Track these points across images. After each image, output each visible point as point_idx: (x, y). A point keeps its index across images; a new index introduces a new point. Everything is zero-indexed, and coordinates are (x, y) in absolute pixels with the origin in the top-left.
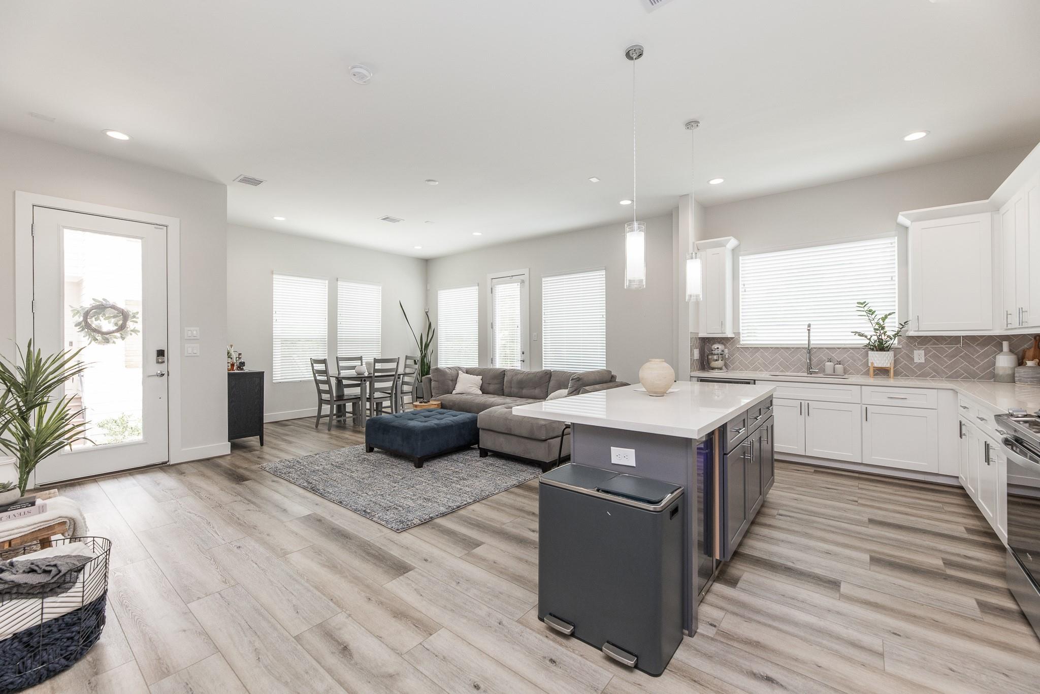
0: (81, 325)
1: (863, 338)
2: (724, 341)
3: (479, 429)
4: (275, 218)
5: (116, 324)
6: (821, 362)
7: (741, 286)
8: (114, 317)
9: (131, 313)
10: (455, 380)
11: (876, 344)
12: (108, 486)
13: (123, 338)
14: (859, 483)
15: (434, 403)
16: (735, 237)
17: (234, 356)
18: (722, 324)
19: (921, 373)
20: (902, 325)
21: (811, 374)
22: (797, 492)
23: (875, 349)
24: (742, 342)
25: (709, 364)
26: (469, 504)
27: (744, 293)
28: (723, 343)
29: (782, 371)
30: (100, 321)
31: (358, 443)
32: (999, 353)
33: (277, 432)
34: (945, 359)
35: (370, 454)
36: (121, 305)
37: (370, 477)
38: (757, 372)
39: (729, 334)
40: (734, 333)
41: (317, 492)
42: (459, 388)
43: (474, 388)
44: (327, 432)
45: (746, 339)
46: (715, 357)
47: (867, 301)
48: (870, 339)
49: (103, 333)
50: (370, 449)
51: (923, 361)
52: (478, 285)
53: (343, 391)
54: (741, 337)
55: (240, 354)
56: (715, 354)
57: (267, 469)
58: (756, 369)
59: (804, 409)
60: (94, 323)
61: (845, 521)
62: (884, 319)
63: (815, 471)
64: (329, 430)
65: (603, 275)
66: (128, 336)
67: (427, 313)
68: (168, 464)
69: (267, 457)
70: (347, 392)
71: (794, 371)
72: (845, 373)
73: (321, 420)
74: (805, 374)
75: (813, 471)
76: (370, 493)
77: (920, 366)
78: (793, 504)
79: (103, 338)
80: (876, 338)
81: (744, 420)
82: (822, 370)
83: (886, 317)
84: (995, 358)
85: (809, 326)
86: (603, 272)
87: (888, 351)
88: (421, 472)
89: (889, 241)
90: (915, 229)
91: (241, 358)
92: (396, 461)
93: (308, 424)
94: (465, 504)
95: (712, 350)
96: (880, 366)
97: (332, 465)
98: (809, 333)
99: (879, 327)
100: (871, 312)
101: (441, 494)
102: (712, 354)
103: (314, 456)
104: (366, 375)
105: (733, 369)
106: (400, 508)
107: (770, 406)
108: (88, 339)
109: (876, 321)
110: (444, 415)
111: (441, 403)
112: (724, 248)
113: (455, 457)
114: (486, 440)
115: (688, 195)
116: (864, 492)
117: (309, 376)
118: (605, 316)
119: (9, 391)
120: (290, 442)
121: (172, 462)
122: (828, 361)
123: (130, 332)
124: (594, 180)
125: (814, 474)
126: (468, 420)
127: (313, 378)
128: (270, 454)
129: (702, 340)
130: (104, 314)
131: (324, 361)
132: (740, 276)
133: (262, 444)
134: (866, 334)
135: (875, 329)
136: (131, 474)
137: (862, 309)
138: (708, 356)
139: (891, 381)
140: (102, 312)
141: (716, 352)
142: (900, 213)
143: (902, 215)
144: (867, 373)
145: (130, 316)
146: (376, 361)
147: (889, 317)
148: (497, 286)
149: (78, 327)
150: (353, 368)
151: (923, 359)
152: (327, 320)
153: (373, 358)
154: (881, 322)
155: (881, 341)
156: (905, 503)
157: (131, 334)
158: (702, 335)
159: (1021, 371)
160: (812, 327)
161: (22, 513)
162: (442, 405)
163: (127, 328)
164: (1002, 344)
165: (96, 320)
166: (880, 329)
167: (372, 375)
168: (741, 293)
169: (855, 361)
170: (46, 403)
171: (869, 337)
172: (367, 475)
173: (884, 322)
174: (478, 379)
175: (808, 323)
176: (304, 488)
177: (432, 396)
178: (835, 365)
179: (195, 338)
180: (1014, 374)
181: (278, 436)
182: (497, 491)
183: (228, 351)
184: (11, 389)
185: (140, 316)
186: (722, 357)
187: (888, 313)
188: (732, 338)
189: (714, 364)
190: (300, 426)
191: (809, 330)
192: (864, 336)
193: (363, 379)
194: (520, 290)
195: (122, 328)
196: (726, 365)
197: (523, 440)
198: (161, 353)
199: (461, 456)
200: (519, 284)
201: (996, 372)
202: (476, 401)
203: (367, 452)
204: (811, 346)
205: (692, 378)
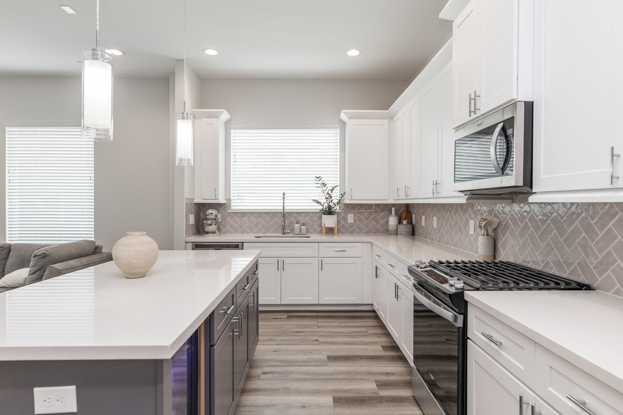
1: (319, 204)
2: (217, 206)
6: (291, 223)
7: (232, 157)
11: (327, 209)
14: (317, 322)
16: (228, 111)
18: (216, 190)
19: (352, 230)
20: (342, 195)
21: (284, 234)
22: (276, 343)
23: (326, 213)
24: (232, 208)
25: (204, 229)
27: (235, 163)
28: (216, 209)
29: (264, 233)
32: (390, 216)
34: (364, 220)
38: (245, 234)
39: (222, 200)
40: (226, 199)
45: (236, 205)
46: (209, 222)
47: (322, 176)
48: (323, 206)
51: (352, 222)
54: (232, 203)
56: (209, 219)
58: (244, 232)
59: (281, 265)
61: (312, 364)
62: (332, 190)
63: (288, 316)
71: (272, 233)
72: (307, 232)
74: (281, 235)
75: (286, 317)
77: (351, 225)
78: (274, 356)
80: (326, 204)
81: (233, 295)
82: (292, 231)
83: (333, 189)
84: (388, 219)
85: (284, 194)
87: (334, 215)
89: (334, 132)
90: (350, 124)
95: (207, 216)
96: (329, 226)
98: (284, 200)
99: (329, 197)
100: (324, 185)
102: (207, 219)
105: (225, 233)
107: (256, 270)
109: (327, 191)
112: (218, 119)
116: (322, 329)
118: (93, 178)
122: (296, 224)
124: (69, 10)
125: (287, 320)
129: (197, 206)
132: (232, 147)
134: (321, 201)
135: (326, 198)
137: (318, 182)
138: (202, 220)
139: (336, 238)
141: (210, 217)
142: (343, 111)
143: (344, 113)
144: (321, 232)
147: (335, 189)
151: (353, 220)
154: (330, 192)
155: (330, 207)
156: (346, 333)
158: (197, 201)
159: (401, 228)
160: (286, 195)
164: (392, 209)
166: (329, 198)
168: (232, 163)
169: (313, 222)
171: (322, 204)
173: (332, 192)
175: (283, 192)
178: (301, 226)
180: (397, 229)
186: (216, 222)
187: (334, 186)
188: (225, 204)
189: (208, 229)
191: (284, 198)
192: (319, 203)
196: (219, 229)
201: (389, 228)
204: (285, 211)
205: (187, 243)
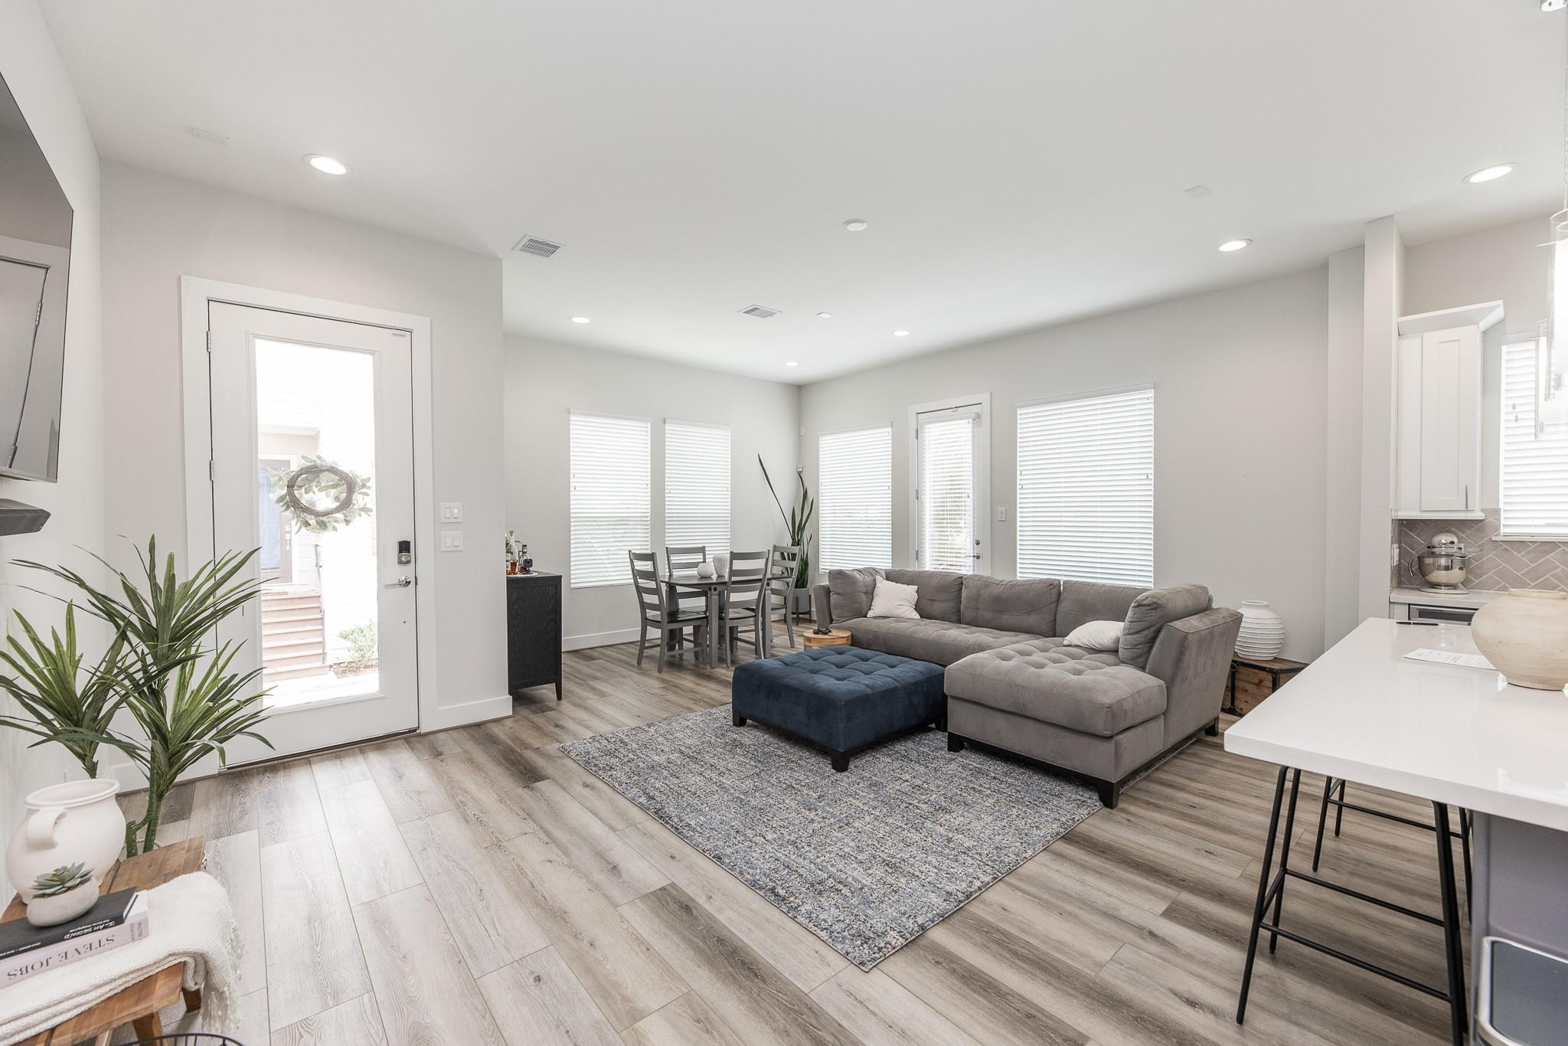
0: (285, 501)
3: (947, 696)
4: (574, 319)
5: (337, 499)
7: (1504, 410)
8: (334, 486)
9: (359, 480)
10: (870, 592)
12: (325, 774)
13: (347, 522)
15: (839, 635)
17: (516, 548)
24: (1503, 530)
25: (1425, 576)
26: (985, 887)
28: (1457, 533)
30: (314, 493)
31: (713, 704)
33: (579, 672)
35: (742, 729)
36: (344, 467)
37: (756, 789)
39: (1478, 515)
40: (1486, 510)
41: (667, 822)
42: (878, 608)
43: (905, 608)
44: (657, 674)
45: (1516, 524)
46: (1443, 562)
49: (317, 514)
50: (740, 721)
52: (892, 426)
53: (677, 604)
54: (1501, 519)
55: (524, 546)
56: (1441, 556)
57: (573, 754)
60: (305, 498)
64: (660, 671)
65: (1148, 399)
66: (355, 518)
67: (800, 474)
68: (417, 732)
69: (569, 724)
70: (684, 604)
73: (647, 652)
76: (770, 837)
79: (317, 522)
86: (1151, 394)
88: (849, 784)
91: (525, 553)
92: (794, 753)
93: (626, 658)
94: (980, 889)
95: (1435, 547)
97: (682, 752)
101: (913, 849)
102: (1433, 555)
103: (647, 729)
104: (715, 581)
105: (1479, 588)
106: (845, 891)
108: (296, 524)
110: (869, 662)
111: (852, 635)
112: (1476, 326)
113: (900, 747)
114: (961, 719)
115: (1392, 216)
117: (628, 578)
118: (1152, 477)
119: (123, 637)
120: (602, 695)
121: (423, 730)
123: (357, 512)
126: (920, 677)
127: (632, 581)
128: (574, 719)
130: (318, 482)
131: (650, 557)
132: (1503, 387)
133: (559, 698)
136: (362, 752)
138: (1422, 558)
140: (315, 478)
141: (1445, 551)
145: (357, 485)
146: (734, 556)
148: (927, 426)
149: (281, 504)
150: (695, 565)
152: (649, 486)
153: (729, 552)
157: (360, 515)
158: (1406, 514)
161: (95, 944)
162: (852, 640)
163: (354, 505)
165: (307, 492)
167: (727, 579)
168: (1503, 425)
170: (195, 657)
172: (748, 784)
174: (911, 591)
176: (642, 808)
177: (832, 621)
179: (456, 520)
181: (583, 680)
182: (1030, 852)
183: (507, 540)
184: (128, 633)
185: (372, 484)
186: (1463, 563)
188: (1481, 521)
189: (1437, 576)
190: (613, 660)
193: (713, 587)
194: (973, 432)
195: (345, 505)
197: (1050, 730)
198: (404, 547)
199: (910, 744)
200: (971, 420)
202: (921, 635)
203: (735, 724)
205: (1392, 605)
